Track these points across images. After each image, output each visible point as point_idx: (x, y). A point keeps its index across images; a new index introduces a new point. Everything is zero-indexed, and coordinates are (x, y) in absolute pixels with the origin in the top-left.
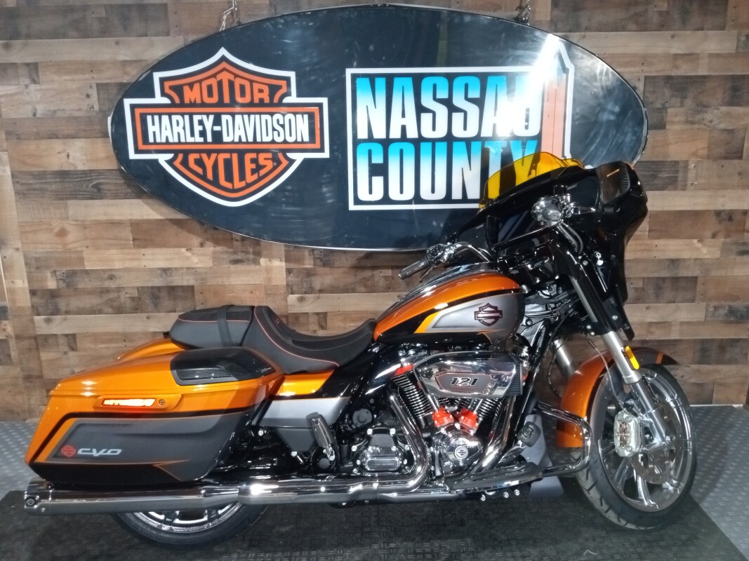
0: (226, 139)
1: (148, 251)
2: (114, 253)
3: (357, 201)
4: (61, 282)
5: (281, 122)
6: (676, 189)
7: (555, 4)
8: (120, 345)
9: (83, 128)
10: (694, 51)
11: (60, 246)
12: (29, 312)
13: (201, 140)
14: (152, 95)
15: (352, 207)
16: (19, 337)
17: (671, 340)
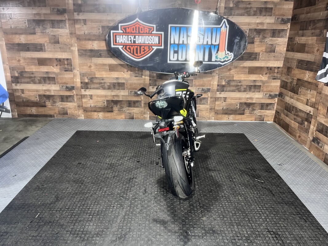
0: (137, 42)
1: (113, 73)
2: (104, 73)
3: (170, 60)
4: (89, 80)
5: (151, 38)
6: (256, 60)
7: (225, 8)
8: (104, 98)
9: (97, 38)
10: (262, 22)
11: (89, 70)
12: (80, 88)
13: (130, 42)
14: (118, 30)
15: (169, 62)
16: (77, 95)
17: (253, 103)
